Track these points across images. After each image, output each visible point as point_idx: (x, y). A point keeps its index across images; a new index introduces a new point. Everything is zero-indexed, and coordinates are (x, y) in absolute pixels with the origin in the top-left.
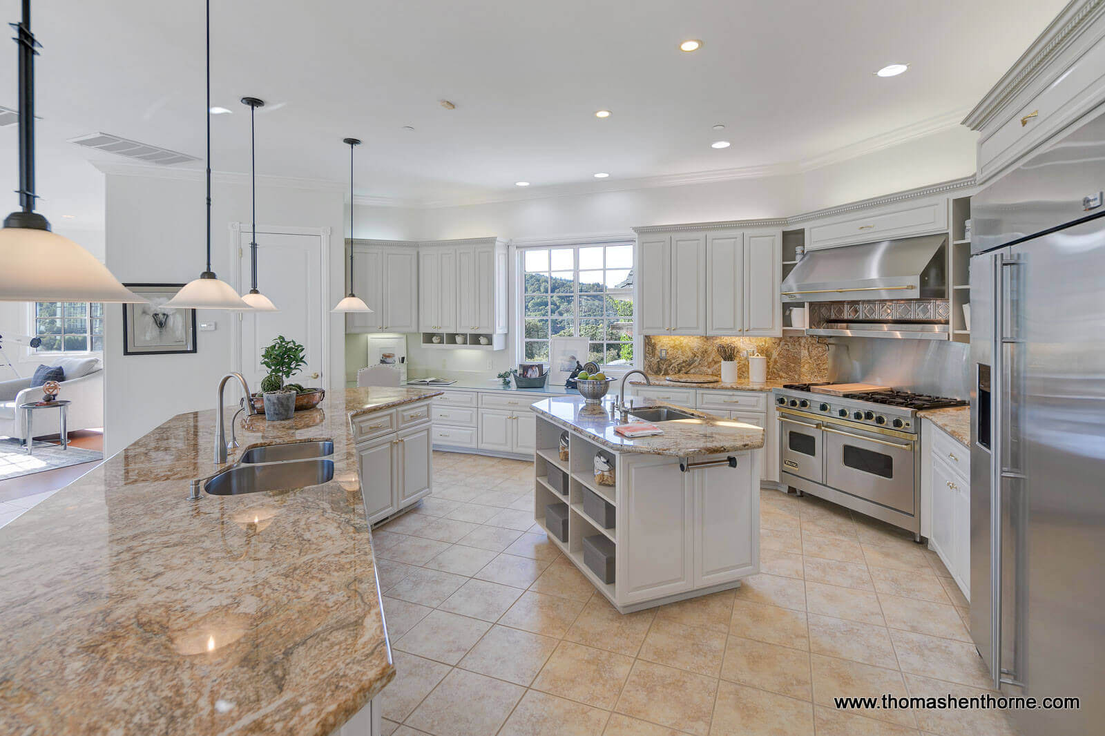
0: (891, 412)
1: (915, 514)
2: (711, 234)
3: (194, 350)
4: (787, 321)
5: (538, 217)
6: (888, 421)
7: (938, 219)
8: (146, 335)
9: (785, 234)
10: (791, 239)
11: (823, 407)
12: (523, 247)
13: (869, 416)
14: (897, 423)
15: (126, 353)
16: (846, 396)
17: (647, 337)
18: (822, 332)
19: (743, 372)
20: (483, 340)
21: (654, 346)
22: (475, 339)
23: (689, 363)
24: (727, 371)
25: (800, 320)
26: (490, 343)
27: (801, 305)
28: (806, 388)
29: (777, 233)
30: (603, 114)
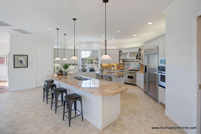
0: (133, 71)
1: (135, 82)
2: (111, 50)
3: (27, 67)
4: (119, 62)
5: (84, 46)
6: (133, 72)
7: (137, 51)
8: (18, 64)
9: (119, 51)
10: (120, 52)
11: (126, 72)
12: (81, 50)
13: (131, 72)
14: (134, 73)
15: (14, 68)
16: (128, 70)
17: (101, 64)
18: (124, 63)
19: (114, 68)
20: (76, 65)
21: (102, 65)
22: (74, 65)
23: (107, 67)
24: (112, 68)
25: (121, 61)
26: (77, 65)
27: (121, 60)
28: (123, 70)
29: (118, 51)
30: (103, 35)
